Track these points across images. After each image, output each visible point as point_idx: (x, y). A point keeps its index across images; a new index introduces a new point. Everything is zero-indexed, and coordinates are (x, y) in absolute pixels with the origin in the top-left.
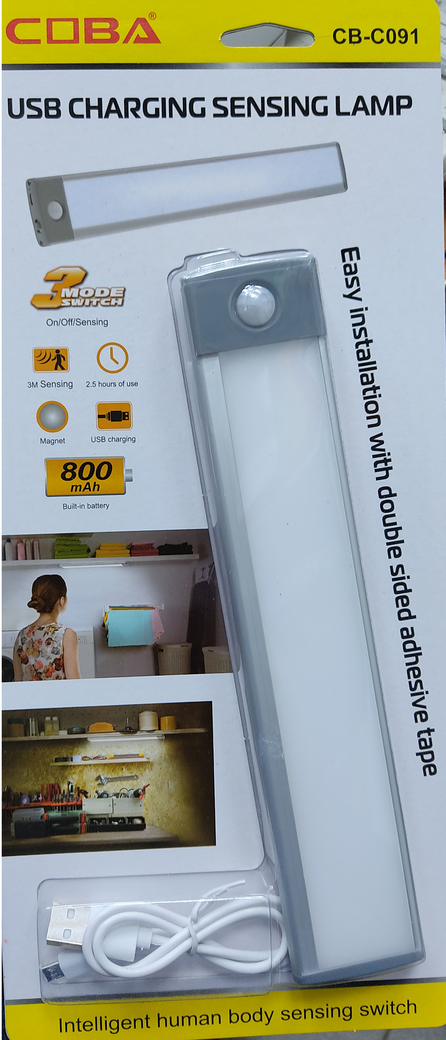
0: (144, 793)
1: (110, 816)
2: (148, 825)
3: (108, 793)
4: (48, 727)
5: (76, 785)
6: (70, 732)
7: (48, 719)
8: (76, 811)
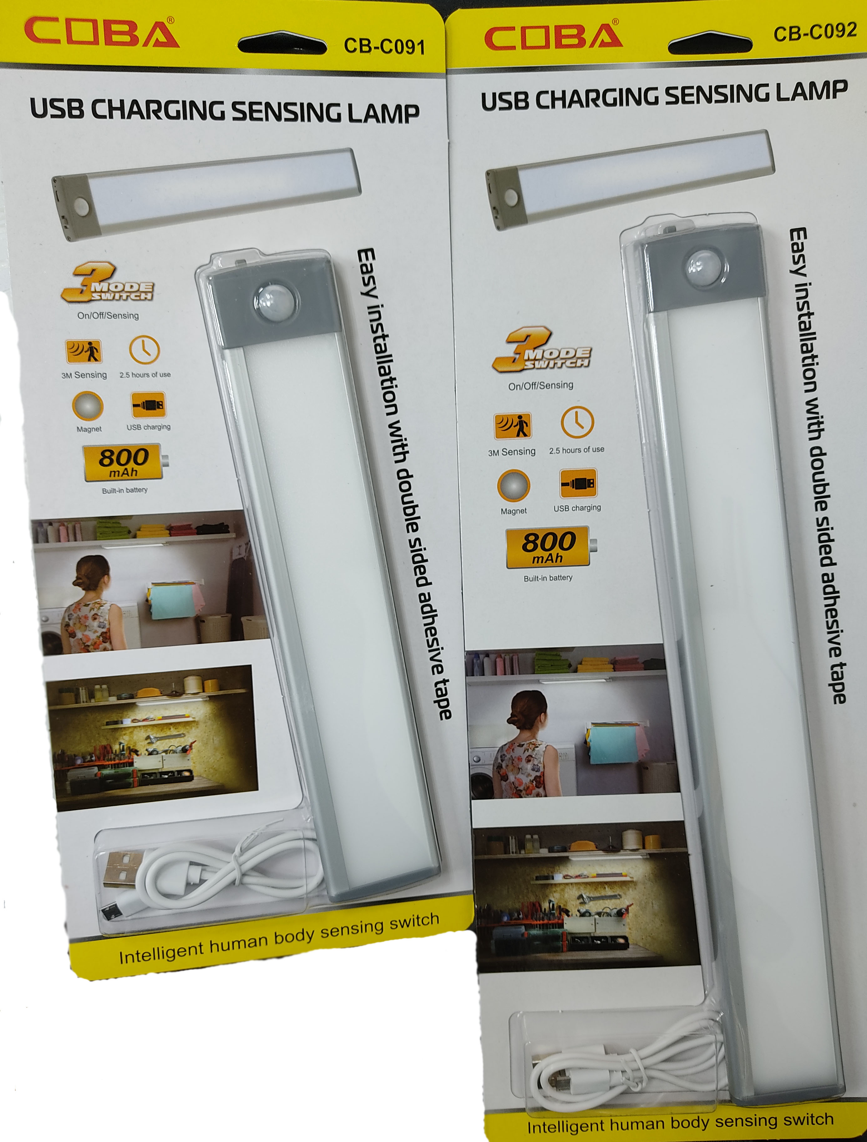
0: (191, 749)
1: (160, 771)
2: (196, 776)
3: (158, 750)
4: (98, 695)
5: (127, 745)
6: (119, 698)
7: (97, 687)
8: (128, 768)
